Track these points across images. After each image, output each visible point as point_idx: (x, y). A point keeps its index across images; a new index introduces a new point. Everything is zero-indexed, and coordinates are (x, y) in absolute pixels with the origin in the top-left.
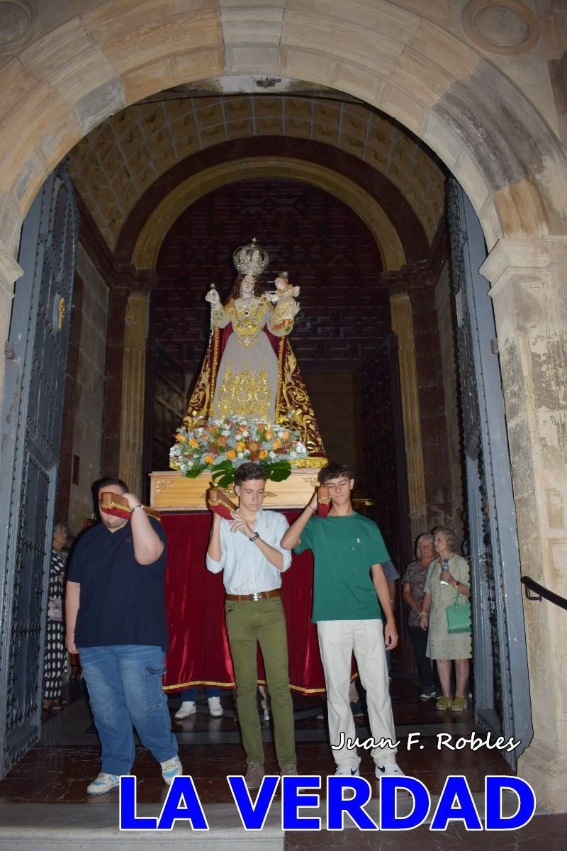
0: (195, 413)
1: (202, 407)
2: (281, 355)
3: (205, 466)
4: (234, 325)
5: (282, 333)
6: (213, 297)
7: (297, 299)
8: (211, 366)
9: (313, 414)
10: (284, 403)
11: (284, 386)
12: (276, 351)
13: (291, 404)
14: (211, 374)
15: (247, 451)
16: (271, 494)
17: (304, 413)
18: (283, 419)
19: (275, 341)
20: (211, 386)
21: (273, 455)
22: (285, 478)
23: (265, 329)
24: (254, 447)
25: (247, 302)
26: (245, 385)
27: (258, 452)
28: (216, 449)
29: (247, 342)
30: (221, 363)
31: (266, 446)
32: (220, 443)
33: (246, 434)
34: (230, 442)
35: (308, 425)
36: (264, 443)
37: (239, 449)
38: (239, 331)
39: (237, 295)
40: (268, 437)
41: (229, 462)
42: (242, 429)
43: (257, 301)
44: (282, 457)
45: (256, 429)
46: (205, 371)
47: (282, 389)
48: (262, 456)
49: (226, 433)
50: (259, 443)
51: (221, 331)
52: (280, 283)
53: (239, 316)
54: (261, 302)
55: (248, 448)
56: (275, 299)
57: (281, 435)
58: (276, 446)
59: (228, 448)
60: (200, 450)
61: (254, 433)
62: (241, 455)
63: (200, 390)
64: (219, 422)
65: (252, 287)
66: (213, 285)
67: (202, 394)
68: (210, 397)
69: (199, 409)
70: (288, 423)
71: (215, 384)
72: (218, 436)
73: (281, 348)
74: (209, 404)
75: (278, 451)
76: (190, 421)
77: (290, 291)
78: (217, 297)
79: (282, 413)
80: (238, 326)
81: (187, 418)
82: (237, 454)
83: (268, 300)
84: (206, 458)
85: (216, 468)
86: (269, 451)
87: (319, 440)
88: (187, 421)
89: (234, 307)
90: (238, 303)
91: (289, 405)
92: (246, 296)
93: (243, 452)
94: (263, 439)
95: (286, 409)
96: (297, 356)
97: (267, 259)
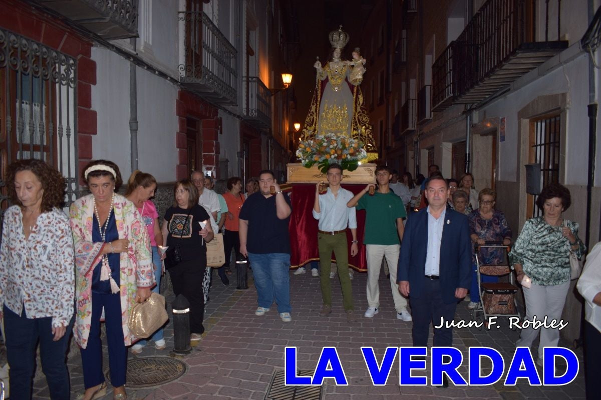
0: (308, 127)
1: (312, 125)
2: (355, 94)
3: (315, 162)
4: (330, 78)
5: (356, 84)
6: (318, 65)
7: (364, 66)
8: (316, 102)
9: (371, 128)
10: (356, 123)
11: (356, 114)
12: (353, 93)
13: (360, 124)
14: (316, 107)
15: (336, 155)
16: (347, 176)
17: (366, 129)
18: (355, 132)
19: (352, 87)
20: (317, 114)
21: (349, 157)
22: (355, 169)
23: (346, 80)
24: (339, 152)
25: (336, 65)
26: (335, 114)
27: (342, 154)
28: (320, 153)
29: (336, 89)
30: (322, 100)
31: (345, 152)
32: (323, 150)
33: (335, 145)
34: (327, 150)
35: (368, 135)
36: (345, 150)
37: (332, 153)
38: (332, 81)
39: (331, 60)
40: (347, 146)
41: (326, 160)
42: (334, 142)
43: (342, 64)
44: (353, 158)
45: (340, 142)
46: (313, 104)
47: (355, 115)
48: (343, 157)
49: (325, 144)
50: (342, 150)
51: (322, 81)
52: (355, 55)
53: (332, 72)
54: (344, 64)
55: (336, 152)
56: (352, 63)
57: (353, 145)
58: (351, 151)
59: (327, 153)
60: (312, 154)
61: (340, 144)
62: (333, 157)
63: (311, 115)
64: (321, 137)
65: (339, 55)
66: (318, 58)
67: (311, 117)
68: (316, 120)
69: (311, 125)
70: (358, 135)
71: (319, 112)
72: (321, 145)
73: (355, 90)
74: (316, 124)
75: (351, 155)
76: (306, 132)
77: (361, 60)
78: (320, 65)
79: (354, 129)
80: (331, 79)
81: (305, 130)
82: (331, 155)
83: (349, 65)
84: (315, 158)
85: (320, 163)
86: (347, 155)
87: (374, 143)
88: (304, 132)
89: (329, 67)
90: (331, 64)
91: (358, 125)
92: (336, 60)
93: (334, 155)
94: (344, 148)
95: (357, 127)
96: (363, 96)
97: (348, 38)
